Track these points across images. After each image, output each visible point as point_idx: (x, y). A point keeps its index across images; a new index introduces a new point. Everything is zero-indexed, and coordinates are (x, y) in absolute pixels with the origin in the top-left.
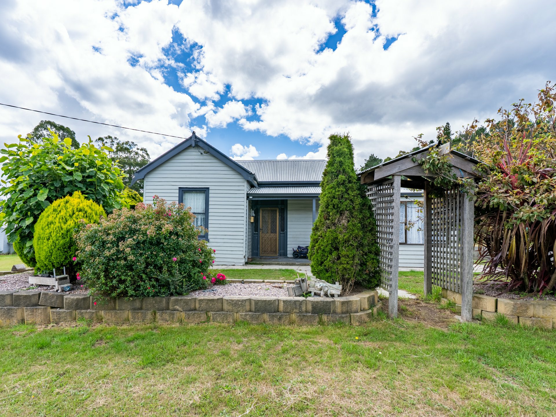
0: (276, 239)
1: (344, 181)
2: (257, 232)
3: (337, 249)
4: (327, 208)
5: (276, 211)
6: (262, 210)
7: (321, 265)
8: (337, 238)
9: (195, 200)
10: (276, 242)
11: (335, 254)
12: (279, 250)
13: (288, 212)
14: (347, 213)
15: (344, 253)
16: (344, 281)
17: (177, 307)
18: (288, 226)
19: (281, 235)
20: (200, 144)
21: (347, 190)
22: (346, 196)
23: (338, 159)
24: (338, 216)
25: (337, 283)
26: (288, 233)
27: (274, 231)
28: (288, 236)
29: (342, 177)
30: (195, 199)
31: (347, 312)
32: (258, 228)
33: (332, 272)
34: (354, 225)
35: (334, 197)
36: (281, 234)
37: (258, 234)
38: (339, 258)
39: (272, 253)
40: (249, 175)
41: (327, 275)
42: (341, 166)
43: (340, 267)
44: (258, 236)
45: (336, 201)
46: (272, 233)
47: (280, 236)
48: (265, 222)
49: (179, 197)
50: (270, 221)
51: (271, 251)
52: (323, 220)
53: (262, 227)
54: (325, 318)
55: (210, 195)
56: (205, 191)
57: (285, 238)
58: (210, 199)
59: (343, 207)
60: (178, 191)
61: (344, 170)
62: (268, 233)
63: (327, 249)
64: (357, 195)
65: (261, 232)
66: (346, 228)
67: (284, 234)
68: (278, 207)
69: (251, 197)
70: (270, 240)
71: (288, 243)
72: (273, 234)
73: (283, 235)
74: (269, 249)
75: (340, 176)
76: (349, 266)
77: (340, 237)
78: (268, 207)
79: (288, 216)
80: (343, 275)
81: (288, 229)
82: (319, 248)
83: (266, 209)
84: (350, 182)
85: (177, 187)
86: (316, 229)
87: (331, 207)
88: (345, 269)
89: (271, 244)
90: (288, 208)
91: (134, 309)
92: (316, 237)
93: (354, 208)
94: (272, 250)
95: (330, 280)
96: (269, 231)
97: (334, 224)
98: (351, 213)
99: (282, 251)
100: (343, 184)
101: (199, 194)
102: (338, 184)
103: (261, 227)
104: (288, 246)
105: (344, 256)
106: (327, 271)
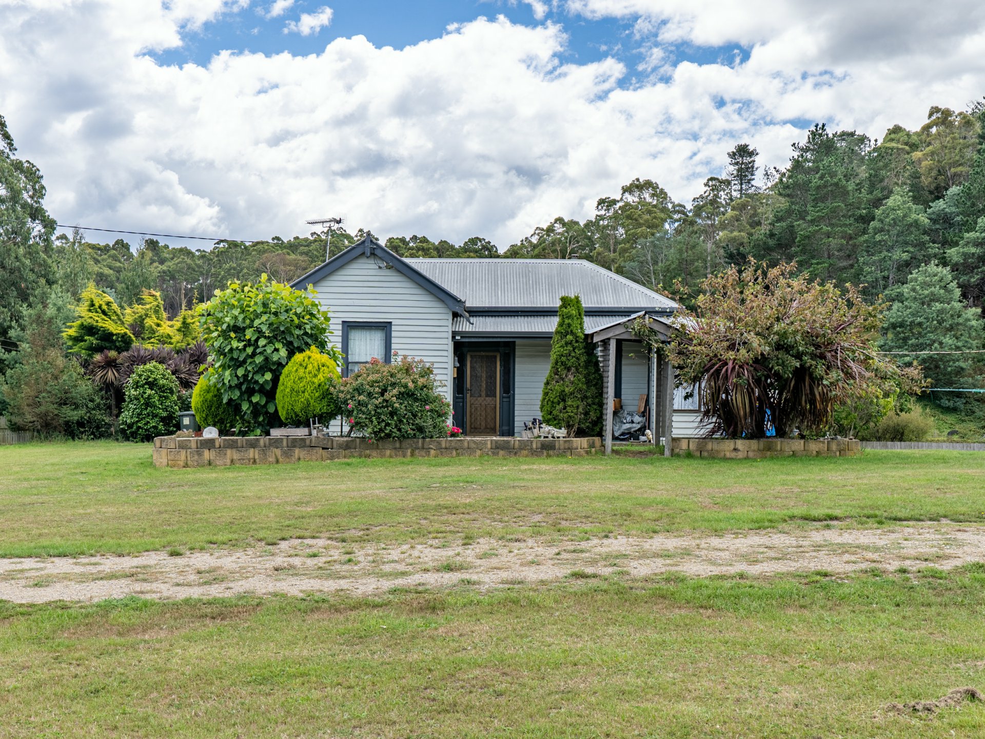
0: (495, 408)
1: (572, 341)
2: (463, 394)
3: (564, 400)
4: (556, 364)
5: (495, 357)
6: (471, 356)
7: (550, 414)
8: (564, 391)
9: (368, 342)
10: (495, 413)
11: (561, 405)
12: (501, 426)
13: (517, 360)
14: (573, 369)
15: (569, 403)
16: (569, 427)
17: (431, 446)
18: (516, 383)
19: (505, 400)
20: (378, 252)
21: (574, 350)
22: (573, 354)
23: (567, 321)
24: (565, 372)
25: (563, 429)
26: (516, 397)
27: (491, 393)
28: (516, 402)
29: (569, 337)
30: (368, 340)
31: (569, 448)
32: (463, 387)
33: (560, 420)
34: (579, 380)
35: (562, 355)
36: (503, 397)
37: (463, 398)
38: (565, 408)
39: (488, 430)
40: (457, 303)
41: (555, 422)
42: (569, 327)
43: (566, 415)
44: (463, 402)
45: (564, 359)
46: (487, 396)
47: (501, 402)
48: (476, 376)
49: (343, 336)
50: (484, 375)
51: (486, 428)
52: (553, 375)
53: (471, 385)
54: (551, 452)
55: (393, 334)
56: (385, 327)
57: (511, 406)
58: (393, 340)
59: (570, 364)
60: (340, 327)
61: (572, 331)
62: (480, 396)
63: (556, 400)
64: (582, 354)
65: (468, 395)
66: (572, 383)
67: (509, 397)
68: (498, 351)
69: (458, 338)
70: (485, 409)
71: (516, 413)
72: (491, 398)
73: (507, 400)
74: (483, 424)
75: (568, 336)
76: (572, 414)
77: (567, 389)
78: (480, 351)
79: (517, 366)
80: (569, 422)
81: (516, 389)
82: (549, 400)
83: (478, 354)
84: (577, 341)
85: (340, 321)
86: (547, 383)
87: (559, 364)
88: (570, 416)
89: (486, 416)
90: (517, 353)
91: (395, 448)
92: (547, 391)
93: (579, 364)
94: (488, 427)
95: (558, 426)
96: (483, 394)
97: (563, 379)
98: (577, 369)
99: (505, 428)
100: (570, 344)
101: (373, 332)
102: (567, 344)
103: (468, 386)
104: (516, 419)
105: (570, 406)
106: (555, 420)
